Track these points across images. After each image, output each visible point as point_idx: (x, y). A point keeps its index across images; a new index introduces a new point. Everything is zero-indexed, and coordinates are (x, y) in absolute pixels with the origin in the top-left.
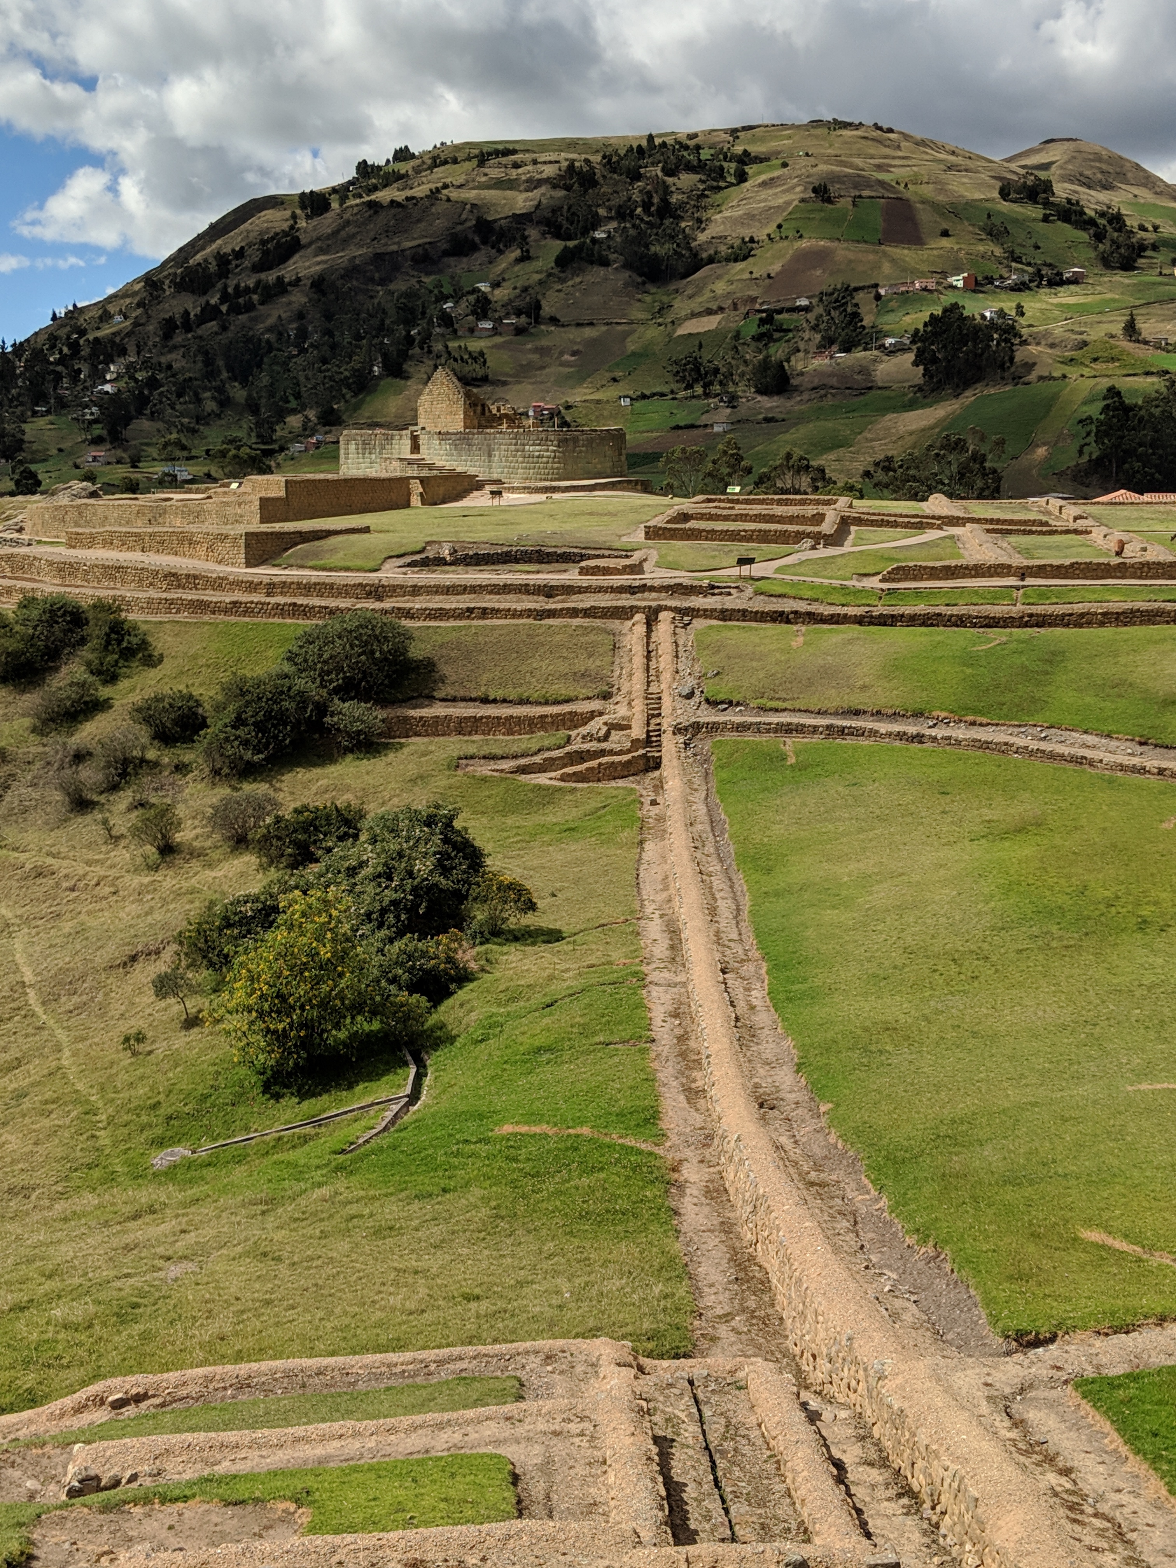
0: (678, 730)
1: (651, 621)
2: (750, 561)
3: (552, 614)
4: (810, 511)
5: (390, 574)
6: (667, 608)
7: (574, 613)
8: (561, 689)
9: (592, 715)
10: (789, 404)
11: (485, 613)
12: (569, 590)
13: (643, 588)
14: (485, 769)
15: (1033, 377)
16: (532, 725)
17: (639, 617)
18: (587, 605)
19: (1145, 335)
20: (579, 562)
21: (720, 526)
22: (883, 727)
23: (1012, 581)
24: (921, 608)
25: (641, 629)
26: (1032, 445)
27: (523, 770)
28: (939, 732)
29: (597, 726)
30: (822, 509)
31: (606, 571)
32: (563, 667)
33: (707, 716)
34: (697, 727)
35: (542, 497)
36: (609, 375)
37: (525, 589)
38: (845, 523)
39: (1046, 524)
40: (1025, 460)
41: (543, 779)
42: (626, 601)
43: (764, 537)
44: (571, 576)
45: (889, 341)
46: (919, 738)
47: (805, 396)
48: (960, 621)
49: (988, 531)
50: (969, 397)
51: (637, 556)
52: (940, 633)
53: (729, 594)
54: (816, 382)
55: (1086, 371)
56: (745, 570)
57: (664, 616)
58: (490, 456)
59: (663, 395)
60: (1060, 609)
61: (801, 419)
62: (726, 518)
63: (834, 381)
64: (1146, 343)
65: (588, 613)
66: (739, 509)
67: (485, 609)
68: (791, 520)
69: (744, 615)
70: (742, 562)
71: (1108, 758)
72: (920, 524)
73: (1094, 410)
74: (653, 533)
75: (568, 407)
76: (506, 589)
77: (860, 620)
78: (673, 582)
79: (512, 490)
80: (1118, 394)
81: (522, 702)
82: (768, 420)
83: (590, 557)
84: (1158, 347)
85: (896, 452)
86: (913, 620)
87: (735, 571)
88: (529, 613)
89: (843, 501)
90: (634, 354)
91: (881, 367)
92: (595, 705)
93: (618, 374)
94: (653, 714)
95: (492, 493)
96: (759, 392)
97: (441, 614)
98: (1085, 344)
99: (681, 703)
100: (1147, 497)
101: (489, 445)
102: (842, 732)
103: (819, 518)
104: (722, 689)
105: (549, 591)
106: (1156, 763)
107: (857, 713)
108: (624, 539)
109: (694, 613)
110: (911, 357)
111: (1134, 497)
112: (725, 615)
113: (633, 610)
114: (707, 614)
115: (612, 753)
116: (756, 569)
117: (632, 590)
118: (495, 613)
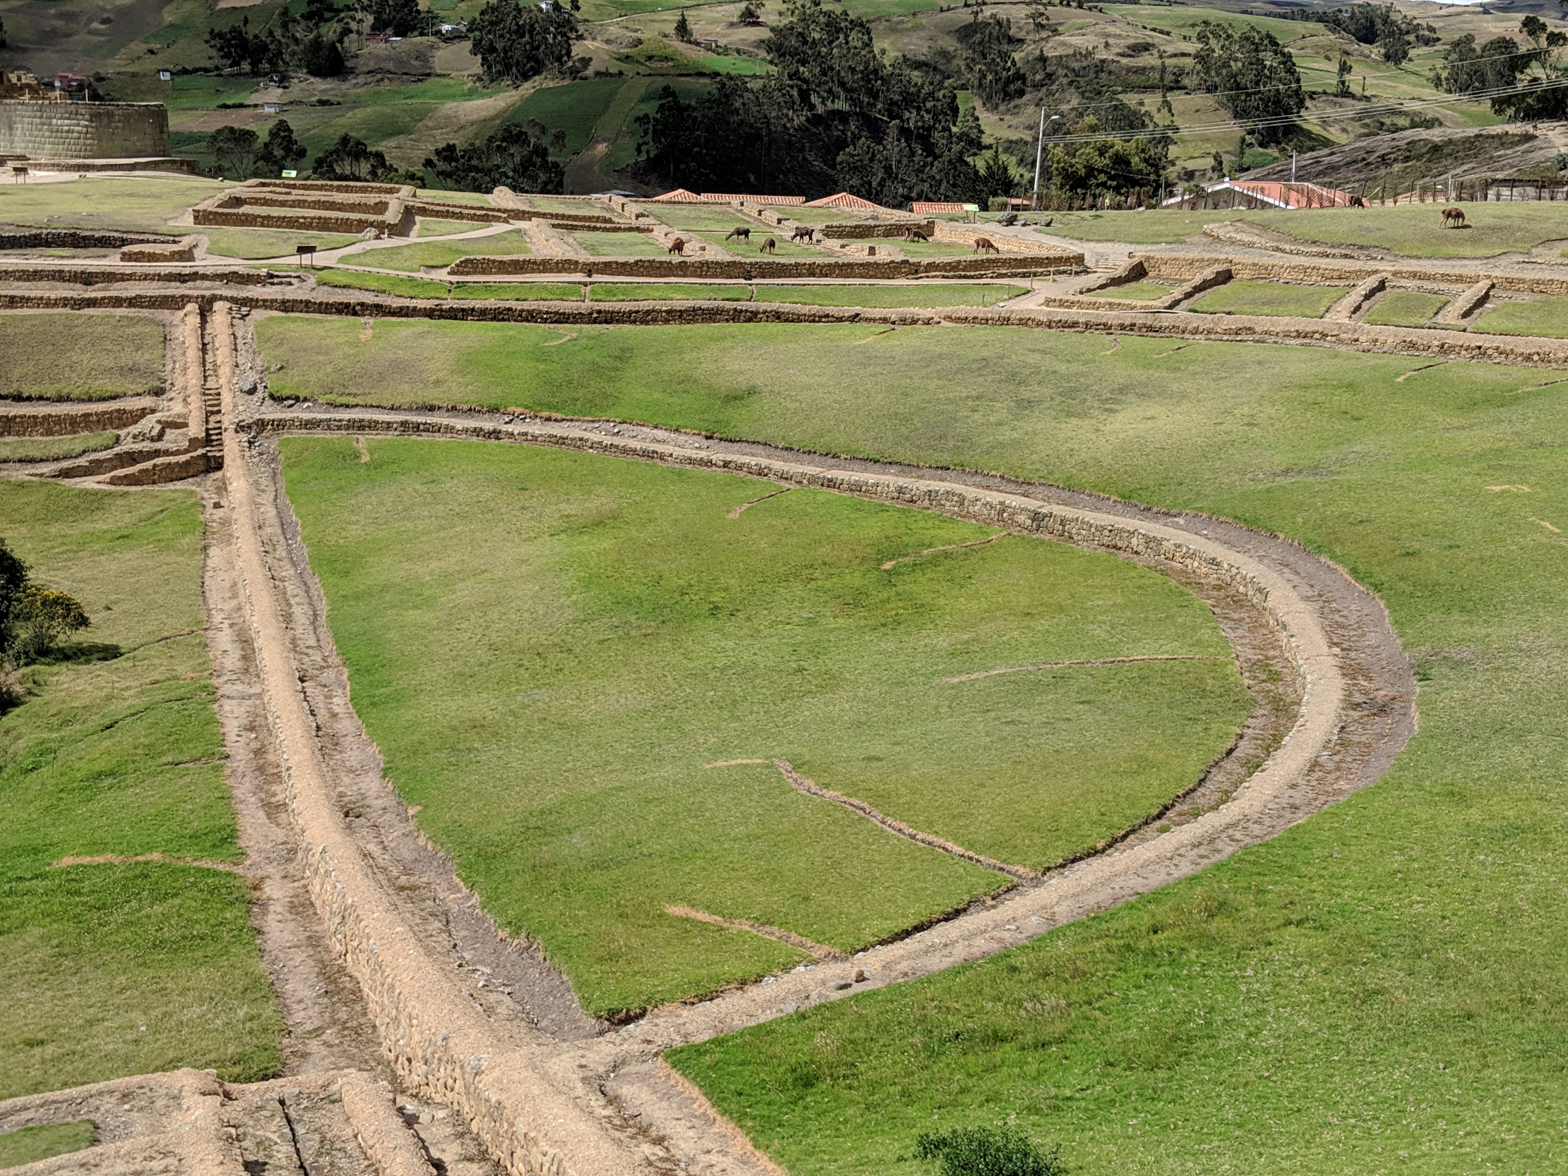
0: (240, 428)
1: (204, 313)
2: (311, 250)
3: (92, 303)
4: (372, 199)
6: (222, 298)
7: (117, 302)
8: (108, 386)
9: (143, 413)
10: (344, 86)
11: (13, 301)
12: (110, 277)
13: (195, 276)
14: (22, 473)
15: (590, 72)
16: (74, 424)
17: (192, 307)
18: (132, 293)
19: (696, 36)
20: (120, 247)
21: (276, 211)
22: (459, 423)
23: (579, 277)
24: (491, 303)
25: (194, 320)
26: (591, 141)
27: (66, 474)
28: (516, 428)
29: (149, 424)
30: (385, 197)
31: (152, 257)
32: (108, 361)
33: (272, 412)
34: (262, 424)
35: (75, 176)
36: (145, 47)
37: (58, 276)
38: (409, 213)
39: (610, 221)
40: (586, 156)
41: (89, 483)
42: (175, 289)
43: (324, 225)
44: (112, 261)
45: (446, 28)
46: (495, 434)
47: (361, 80)
48: (531, 317)
49: (554, 226)
50: (528, 88)
51: (185, 243)
52: (511, 328)
53: (290, 284)
54: (372, 66)
55: (642, 69)
56: (306, 259)
57: (218, 305)
58: (11, 128)
59: (206, 70)
60: (627, 306)
61: (356, 104)
62: (283, 204)
63: (390, 66)
64: (698, 44)
65: (132, 302)
66: (296, 195)
67: (12, 297)
68: (353, 208)
69: (307, 306)
70: (302, 250)
71: (678, 452)
72: (486, 216)
73: (650, 109)
74: (202, 218)
75: (100, 79)
76: (36, 275)
77: (430, 314)
78: (227, 270)
79: (39, 166)
80: (673, 94)
81: (61, 399)
82: (322, 103)
83: (132, 242)
84: (708, 48)
85: (459, 142)
86: (483, 315)
87: (295, 260)
88: (65, 302)
89: (406, 190)
90: (171, 25)
91: (439, 53)
92: (147, 402)
93: (155, 46)
94: (212, 411)
95: (15, 169)
96: (311, 73)
98: (640, 42)
99: (243, 399)
100: (703, 197)
101: (9, 117)
102: (417, 428)
103: (381, 207)
104: (288, 385)
105: (87, 279)
106: (721, 456)
107: (432, 409)
108: (171, 223)
109: (253, 303)
110: (468, 45)
111: (691, 196)
112: (287, 306)
113: (184, 300)
114: (267, 304)
115: (167, 453)
116: (319, 259)
117: (182, 278)
118: (26, 301)
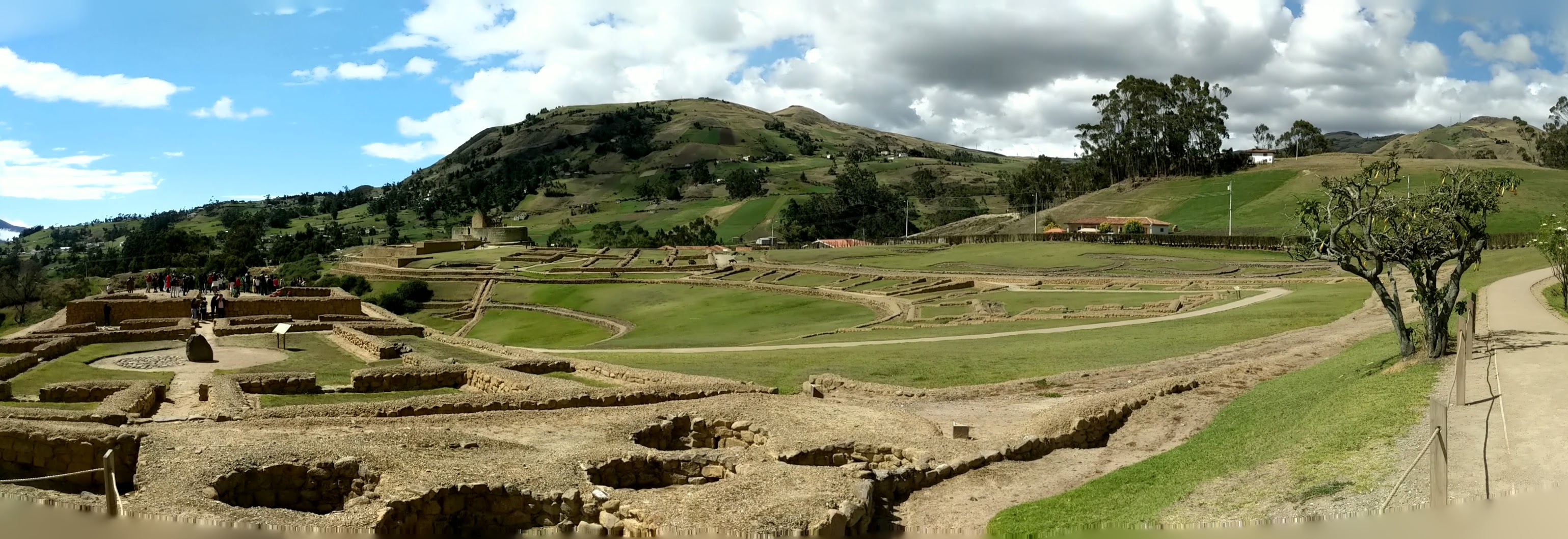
0: (482, 308)
1: (488, 282)
2: (517, 267)
3: (465, 280)
5: (431, 270)
6: (493, 279)
7: (470, 279)
8: (461, 298)
9: (466, 304)
11: (449, 279)
12: (472, 274)
13: (489, 274)
14: (437, 316)
16: (447, 307)
17: (485, 281)
18: (474, 278)
20: (477, 266)
22: (524, 307)
23: (580, 272)
24: (553, 279)
25: (485, 284)
27: (445, 317)
28: (538, 308)
29: (466, 307)
31: (482, 269)
32: (462, 293)
33: (490, 305)
34: (486, 307)
35: (498, 247)
37: (461, 273)
38: (561, 256)
39: (617, 257)
41: (449, 319)
42: (483, 277)
44: (474, 270)
46: (531, 309)
48: (561, 282)
52: (556, 285)
53: (509, 275)
57: (491, 281)
58: (487, 235)
60: (585, 280)
65: (473, 280)
68: (546, 255)
69: (511, 280)
74: (502, 259)
76: (456, 273)
77: (538, 282)
81: (451, 301)
86: (551, 282)
88: (460, 279)
92: (467, 302)
94: (478, 304)
97: (439, 280)
99: (485, 302)
101: (487, 232)
102: (516, 308)
103: (553, 255)
104: (495, 298)
105: (467, 274)
107: (522, 304)
109: (499, 280)
112: (506, 280)
113: (484, 279)
114: (502, 280)
116: (521, 269)
117: (486, 274)
118: (452, 279)
